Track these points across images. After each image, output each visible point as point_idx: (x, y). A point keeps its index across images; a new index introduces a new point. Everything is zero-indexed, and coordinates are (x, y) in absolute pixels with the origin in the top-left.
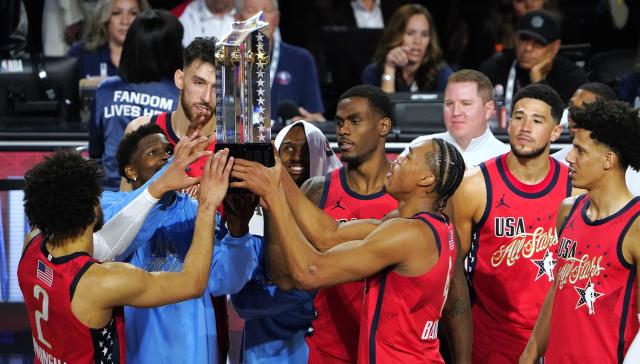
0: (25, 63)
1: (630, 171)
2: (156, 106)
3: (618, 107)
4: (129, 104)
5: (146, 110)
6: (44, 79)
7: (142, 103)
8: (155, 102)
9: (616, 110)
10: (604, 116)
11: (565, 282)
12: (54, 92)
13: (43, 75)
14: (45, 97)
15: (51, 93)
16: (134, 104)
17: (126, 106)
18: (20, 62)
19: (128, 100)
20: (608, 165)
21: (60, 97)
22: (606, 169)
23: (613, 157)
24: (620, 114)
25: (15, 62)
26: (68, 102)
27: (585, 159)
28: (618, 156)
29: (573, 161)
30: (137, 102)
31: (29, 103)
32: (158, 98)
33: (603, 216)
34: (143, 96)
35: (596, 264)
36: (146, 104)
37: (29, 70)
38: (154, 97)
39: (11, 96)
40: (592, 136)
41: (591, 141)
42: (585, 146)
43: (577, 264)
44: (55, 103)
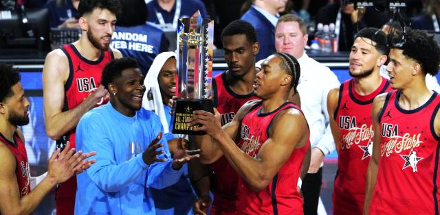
0: (13, 13)
1: (428, 76)
2: (136, 40)
3: (421, 33)
4: (119, 40)
5: (130, 43)
6: (26, 23)
7: (127, 39)
8: (135, 37)
9: (419, 36)
10: (412, 40)
11: (391, 152)
12: (33, 32)
13: (25, 21)
14: (27, 36)
15: (30, 33)
16: (122, 40)
17: (116, 42)
18: (9, 12)
19: (117, 38)
20: (415, 72)
21: (37, 35)
22: (414, 75)
23: (418, 66)
24: (423, 38)
25: (6, 12)
26: (42, 38)
27: (399, 69)
28: (421, 66)
29: (391, 71)
30: (124, 39)
31: (16, 39)
32: (137, 35)
33: (415, 107)
34: (127, 34)
35: (416, 139)
36: (130, 39)
37: (16, 17)
38: (134, 34)
39: (4, 35)
40: (404, 53)
41: (404, 57)
42: (399, 60)
43: (400, 140)
44: (34, 39)
